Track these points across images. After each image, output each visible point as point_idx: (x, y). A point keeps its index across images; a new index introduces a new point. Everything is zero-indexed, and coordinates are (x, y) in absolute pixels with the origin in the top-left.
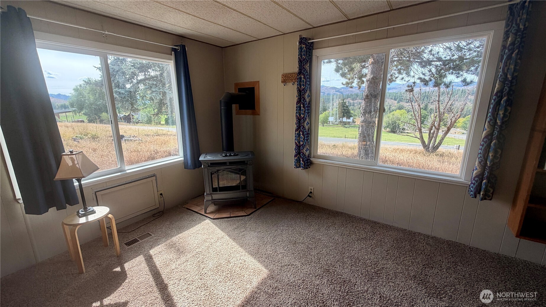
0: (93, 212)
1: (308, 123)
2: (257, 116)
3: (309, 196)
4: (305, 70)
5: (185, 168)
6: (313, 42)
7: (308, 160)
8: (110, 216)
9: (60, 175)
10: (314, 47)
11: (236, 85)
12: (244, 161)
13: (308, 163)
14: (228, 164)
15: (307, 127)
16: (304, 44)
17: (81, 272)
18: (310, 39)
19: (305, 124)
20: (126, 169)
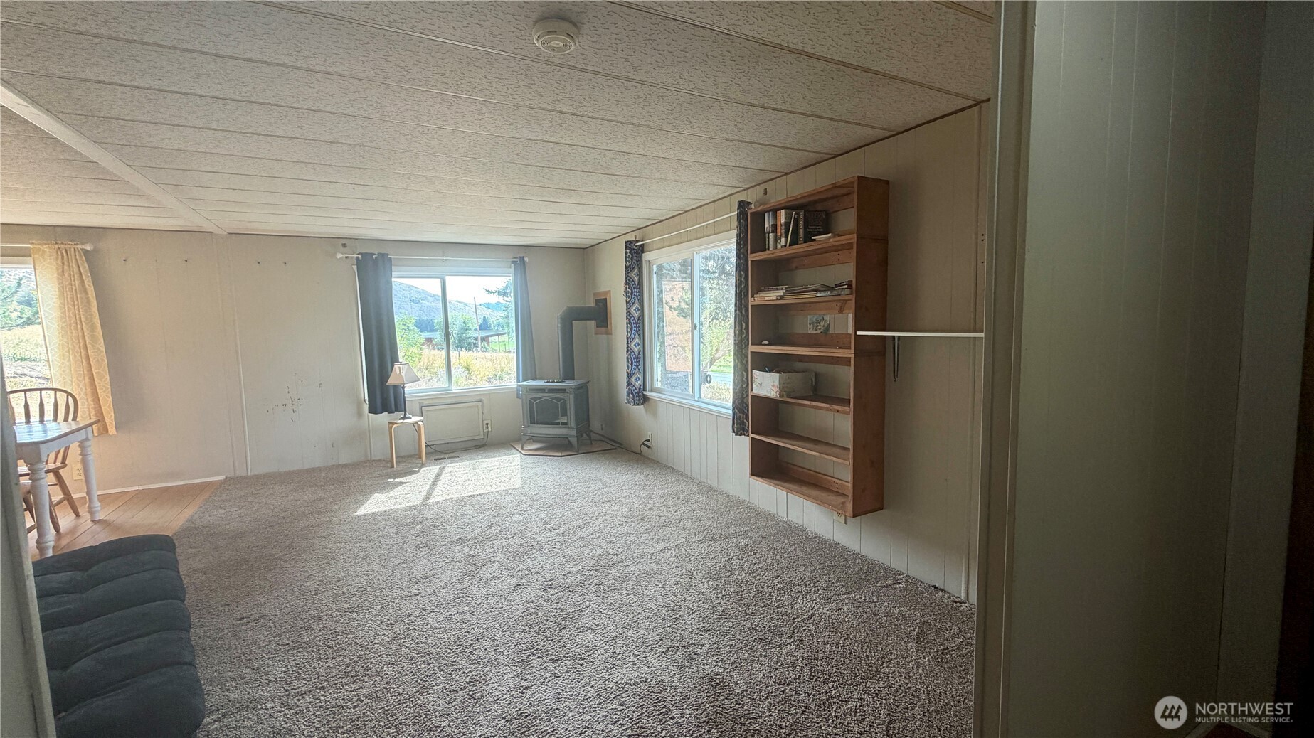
0: (409, 418)
1: (639, 345)
2: (610, 336)
3: (643, 444)
4: (631, 278)
5: (518, 397)
6: (643, 244)
7: (638, 393)
8: (420, 423)
9: (391, 382)
10: (645, 249)
11: (594, 294)
12: (565, 390)
13: (639, 396)
14: (546, 391)
15: (637, 350)
16: (630, 249)
17: (393, 467)
18: (638, 241)
19: (632, 345)
20: (453, 388)
